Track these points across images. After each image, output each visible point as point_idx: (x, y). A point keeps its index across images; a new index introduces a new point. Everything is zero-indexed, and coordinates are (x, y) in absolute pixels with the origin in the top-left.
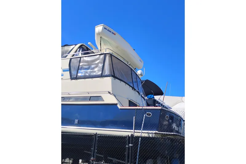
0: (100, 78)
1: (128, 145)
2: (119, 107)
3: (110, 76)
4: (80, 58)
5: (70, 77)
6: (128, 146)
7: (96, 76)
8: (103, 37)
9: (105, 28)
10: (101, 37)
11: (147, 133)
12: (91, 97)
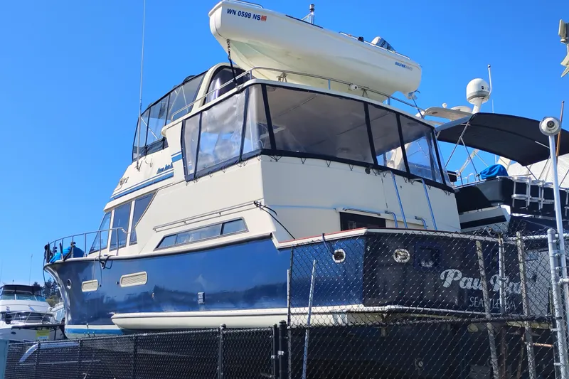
0: (239, 164)
1: (276, 354)
2: (277, 243)
3: (257, 156)
4: (201, 112)
5: (183, 175)
6: (276, 357)
7: (231, 162)
8: (233, 39)
9: (229, 11)
10: (228, 41)
11: (330, 313)
12: (224, 224)
